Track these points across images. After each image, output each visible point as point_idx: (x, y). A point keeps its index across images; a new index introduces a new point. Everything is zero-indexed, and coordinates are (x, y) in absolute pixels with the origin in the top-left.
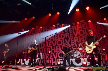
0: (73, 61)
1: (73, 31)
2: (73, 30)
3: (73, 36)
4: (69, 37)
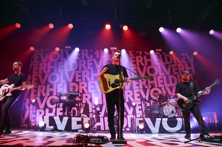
0: (163, 123)
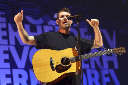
1: (9, 44)
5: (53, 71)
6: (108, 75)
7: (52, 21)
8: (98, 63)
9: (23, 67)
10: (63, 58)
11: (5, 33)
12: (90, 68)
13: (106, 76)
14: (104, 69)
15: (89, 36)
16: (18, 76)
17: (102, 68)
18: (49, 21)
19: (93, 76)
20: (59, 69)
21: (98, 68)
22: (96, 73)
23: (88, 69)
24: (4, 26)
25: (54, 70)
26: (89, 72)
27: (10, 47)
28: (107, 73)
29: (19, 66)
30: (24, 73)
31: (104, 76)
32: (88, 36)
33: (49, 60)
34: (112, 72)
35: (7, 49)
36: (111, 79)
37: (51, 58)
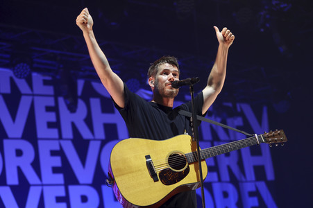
1: (60, 137)
2: (67, 133)
3: (60, 178)
4: (31, 176)
5: (155, 181)
6: (255, 194)
7: (143, 90)
8: (236, 170)
9: (90, 181)
10: (170, 156)
11: (52, 117)
12: (220, 180)
13: (252, 194)
14: (246, 182)
15: (215, 117)
16: (79, 199)
17: (244, 179)
18: (137, 90)
19: (225, 195)
20: (166, 177)
21: (234, 181)
22: (231, 189)
23: (215, 182)
24: (51, 102)
25: (158, 180)
26: (217, 188)
27: (63, 143)
28: (253, 189)
29: (81, 180)
30: (92, 194)
31: (246, 195)
32: (213, 117)
33: (145, 161)
34: (262, 187)
35: (57, 148)
36: (261, 200)
37: (148, 157)
